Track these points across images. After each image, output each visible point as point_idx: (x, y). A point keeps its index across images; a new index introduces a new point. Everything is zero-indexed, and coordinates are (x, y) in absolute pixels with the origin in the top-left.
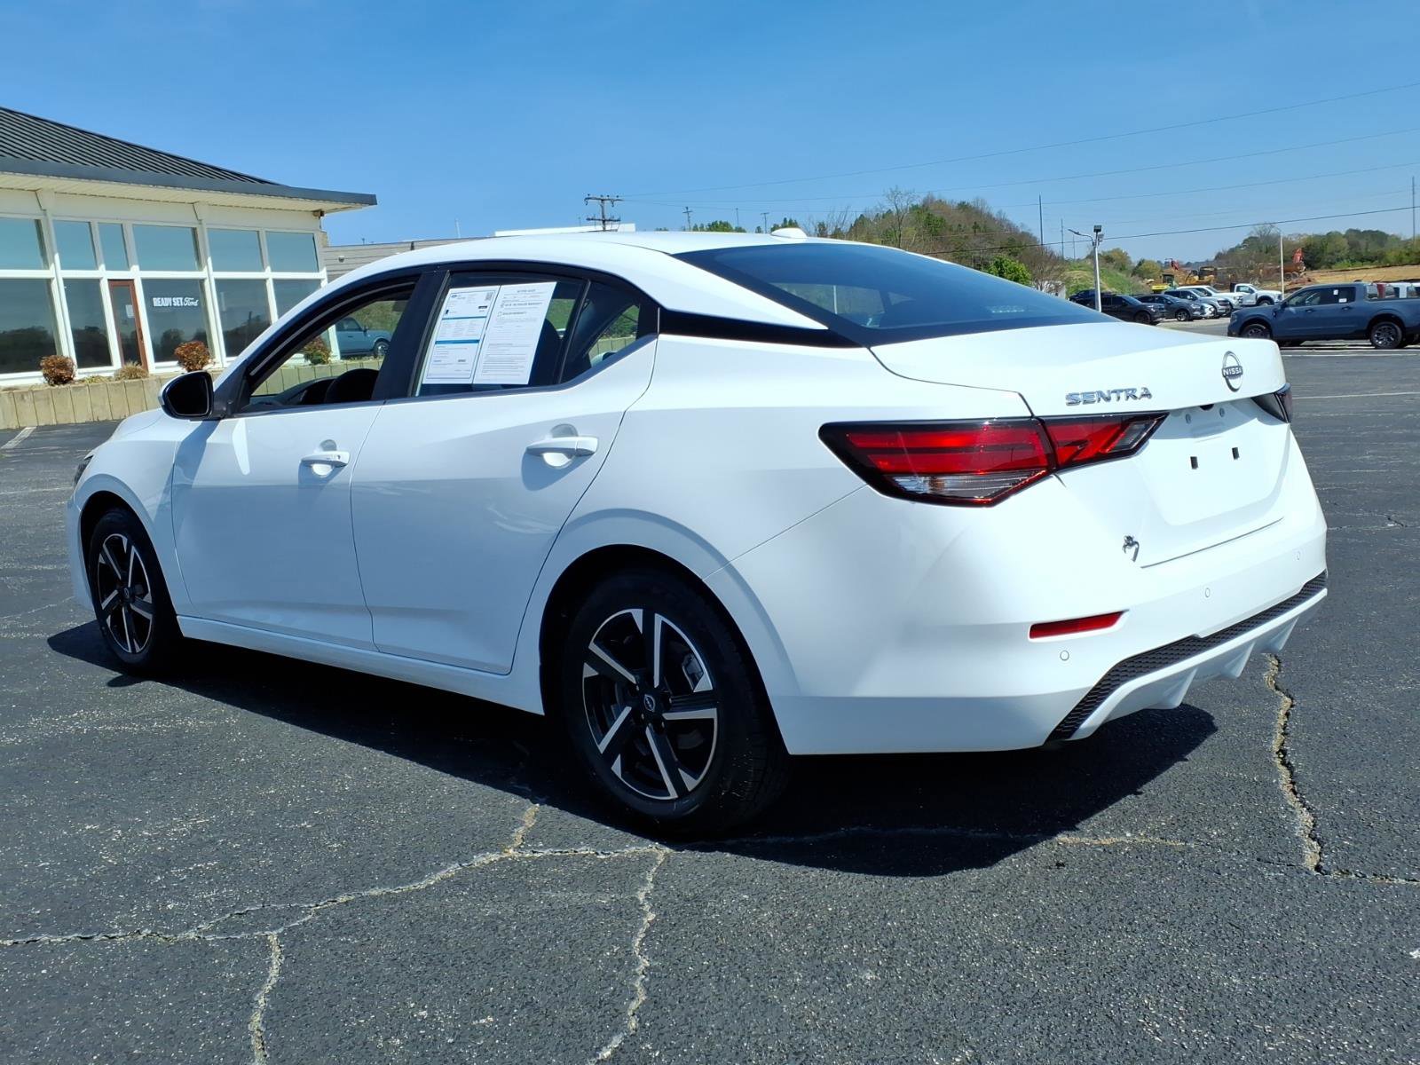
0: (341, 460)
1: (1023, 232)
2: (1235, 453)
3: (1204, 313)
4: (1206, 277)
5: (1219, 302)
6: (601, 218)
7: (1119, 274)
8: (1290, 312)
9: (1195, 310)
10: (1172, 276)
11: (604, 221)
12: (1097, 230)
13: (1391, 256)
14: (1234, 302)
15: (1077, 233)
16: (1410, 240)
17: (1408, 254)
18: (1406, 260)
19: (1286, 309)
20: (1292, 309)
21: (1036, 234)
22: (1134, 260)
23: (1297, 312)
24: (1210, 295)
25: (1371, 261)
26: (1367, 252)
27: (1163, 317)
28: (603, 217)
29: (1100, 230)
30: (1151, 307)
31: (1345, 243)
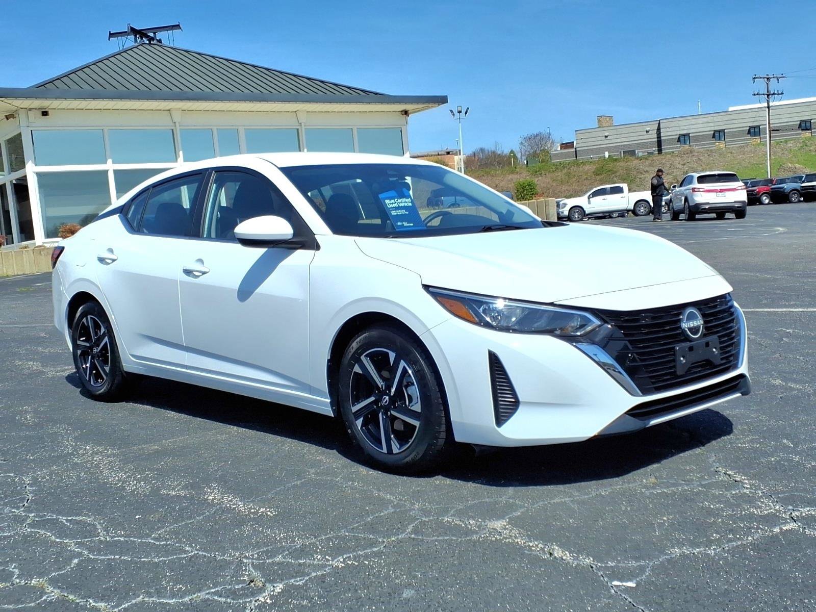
6: (766, 93)
11: (768, 96)
28: (768, 92)
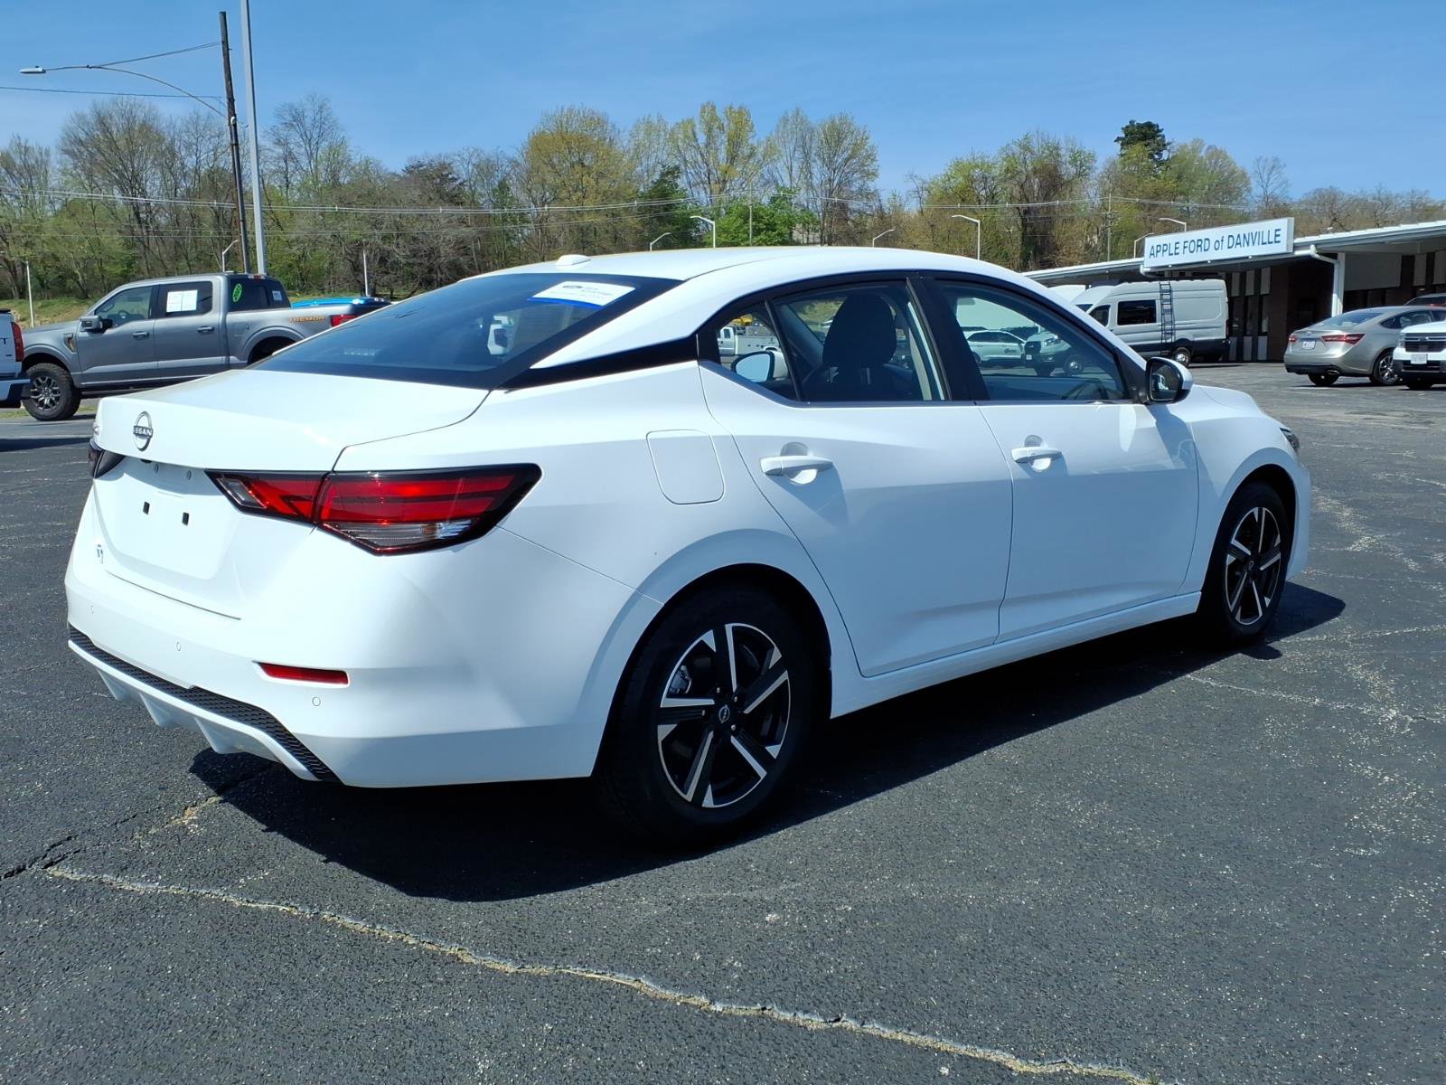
2: (186, 518)
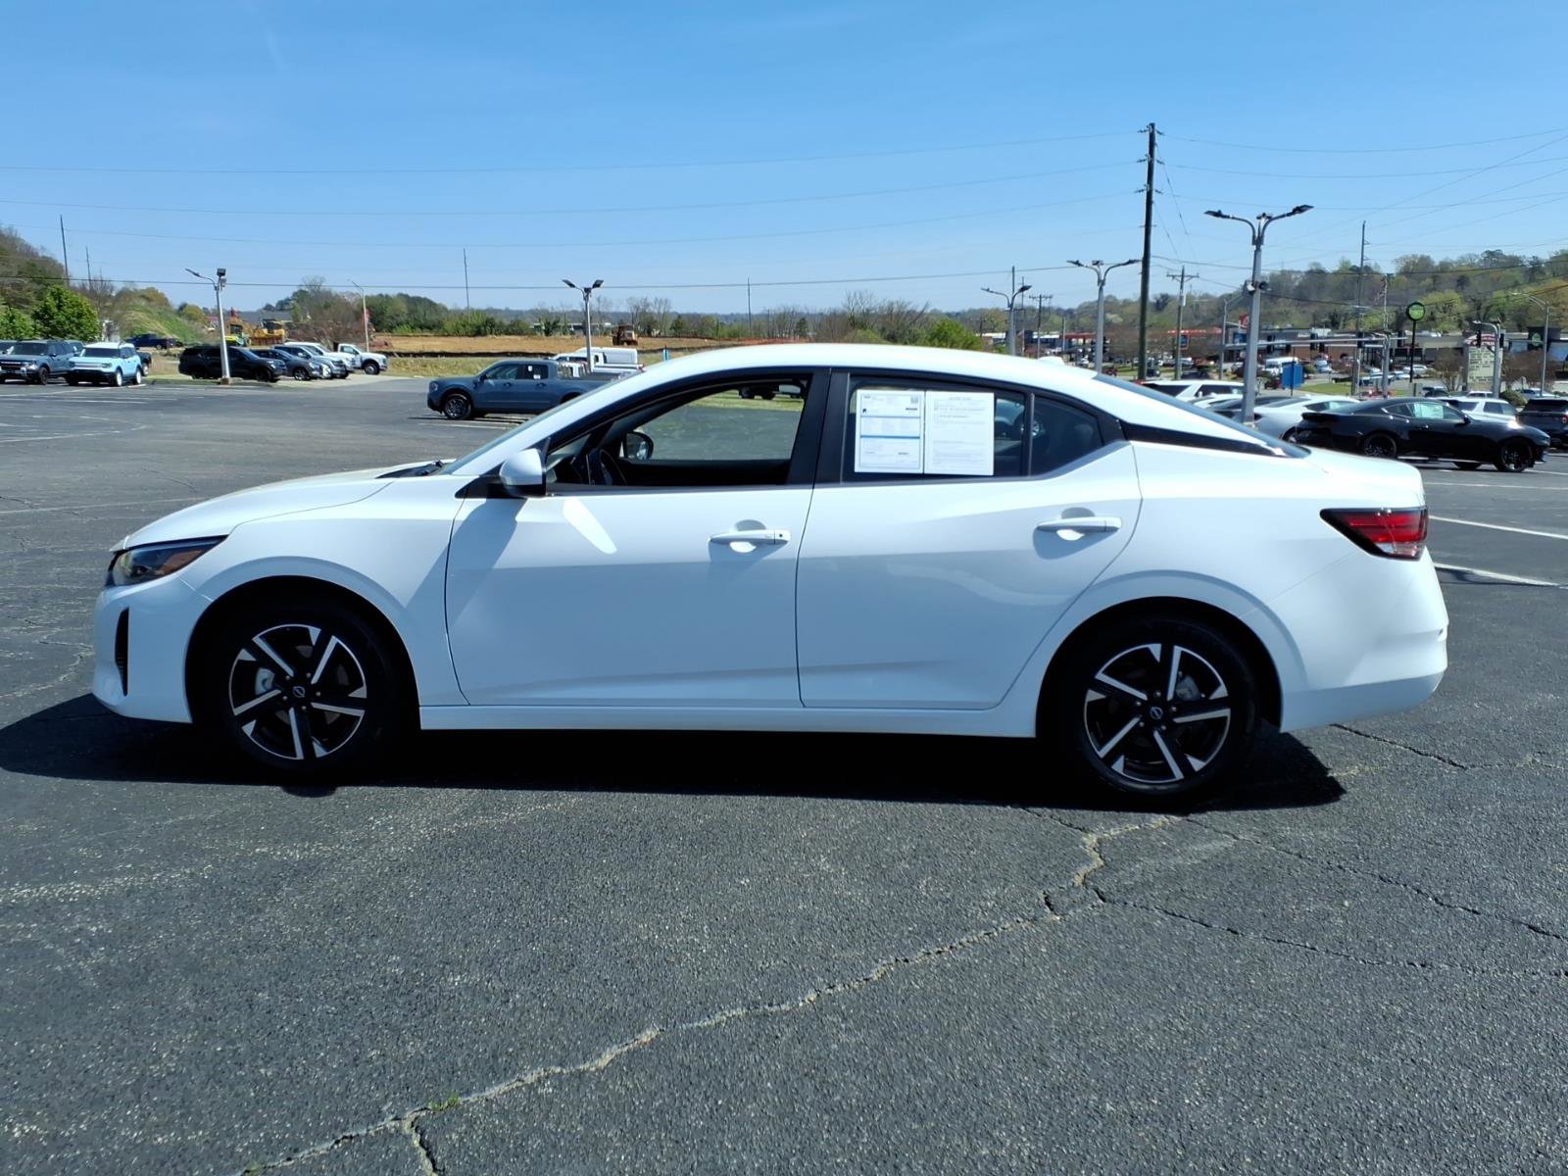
0: (782, 538)
1: (44, 257)
3: (322, 374)
4: (275, 331)
5: (333, 362)
7: (178, 319)
8: (490, 385)
9: (313, 370)
10: (240, 327)
12: (221, 273)
13: (448, 326)
14: (347, 363)
15: (197, 275)
16: (465, 311)
17: (464, 326)
18: (462, 330)
19: (485, 381)
20: (491, 382)
21: (60, 260)
22: (175, 302)
23: (496, 385)
24: (321, 353)
25: (430, 328)
26: (425, 319)
27: (283, 374)
29: (223, 274)
30: (272, 363)
31: (403, 307)
